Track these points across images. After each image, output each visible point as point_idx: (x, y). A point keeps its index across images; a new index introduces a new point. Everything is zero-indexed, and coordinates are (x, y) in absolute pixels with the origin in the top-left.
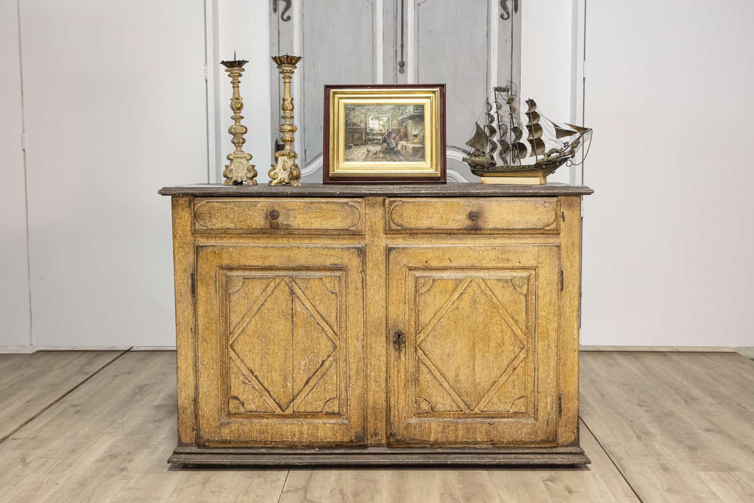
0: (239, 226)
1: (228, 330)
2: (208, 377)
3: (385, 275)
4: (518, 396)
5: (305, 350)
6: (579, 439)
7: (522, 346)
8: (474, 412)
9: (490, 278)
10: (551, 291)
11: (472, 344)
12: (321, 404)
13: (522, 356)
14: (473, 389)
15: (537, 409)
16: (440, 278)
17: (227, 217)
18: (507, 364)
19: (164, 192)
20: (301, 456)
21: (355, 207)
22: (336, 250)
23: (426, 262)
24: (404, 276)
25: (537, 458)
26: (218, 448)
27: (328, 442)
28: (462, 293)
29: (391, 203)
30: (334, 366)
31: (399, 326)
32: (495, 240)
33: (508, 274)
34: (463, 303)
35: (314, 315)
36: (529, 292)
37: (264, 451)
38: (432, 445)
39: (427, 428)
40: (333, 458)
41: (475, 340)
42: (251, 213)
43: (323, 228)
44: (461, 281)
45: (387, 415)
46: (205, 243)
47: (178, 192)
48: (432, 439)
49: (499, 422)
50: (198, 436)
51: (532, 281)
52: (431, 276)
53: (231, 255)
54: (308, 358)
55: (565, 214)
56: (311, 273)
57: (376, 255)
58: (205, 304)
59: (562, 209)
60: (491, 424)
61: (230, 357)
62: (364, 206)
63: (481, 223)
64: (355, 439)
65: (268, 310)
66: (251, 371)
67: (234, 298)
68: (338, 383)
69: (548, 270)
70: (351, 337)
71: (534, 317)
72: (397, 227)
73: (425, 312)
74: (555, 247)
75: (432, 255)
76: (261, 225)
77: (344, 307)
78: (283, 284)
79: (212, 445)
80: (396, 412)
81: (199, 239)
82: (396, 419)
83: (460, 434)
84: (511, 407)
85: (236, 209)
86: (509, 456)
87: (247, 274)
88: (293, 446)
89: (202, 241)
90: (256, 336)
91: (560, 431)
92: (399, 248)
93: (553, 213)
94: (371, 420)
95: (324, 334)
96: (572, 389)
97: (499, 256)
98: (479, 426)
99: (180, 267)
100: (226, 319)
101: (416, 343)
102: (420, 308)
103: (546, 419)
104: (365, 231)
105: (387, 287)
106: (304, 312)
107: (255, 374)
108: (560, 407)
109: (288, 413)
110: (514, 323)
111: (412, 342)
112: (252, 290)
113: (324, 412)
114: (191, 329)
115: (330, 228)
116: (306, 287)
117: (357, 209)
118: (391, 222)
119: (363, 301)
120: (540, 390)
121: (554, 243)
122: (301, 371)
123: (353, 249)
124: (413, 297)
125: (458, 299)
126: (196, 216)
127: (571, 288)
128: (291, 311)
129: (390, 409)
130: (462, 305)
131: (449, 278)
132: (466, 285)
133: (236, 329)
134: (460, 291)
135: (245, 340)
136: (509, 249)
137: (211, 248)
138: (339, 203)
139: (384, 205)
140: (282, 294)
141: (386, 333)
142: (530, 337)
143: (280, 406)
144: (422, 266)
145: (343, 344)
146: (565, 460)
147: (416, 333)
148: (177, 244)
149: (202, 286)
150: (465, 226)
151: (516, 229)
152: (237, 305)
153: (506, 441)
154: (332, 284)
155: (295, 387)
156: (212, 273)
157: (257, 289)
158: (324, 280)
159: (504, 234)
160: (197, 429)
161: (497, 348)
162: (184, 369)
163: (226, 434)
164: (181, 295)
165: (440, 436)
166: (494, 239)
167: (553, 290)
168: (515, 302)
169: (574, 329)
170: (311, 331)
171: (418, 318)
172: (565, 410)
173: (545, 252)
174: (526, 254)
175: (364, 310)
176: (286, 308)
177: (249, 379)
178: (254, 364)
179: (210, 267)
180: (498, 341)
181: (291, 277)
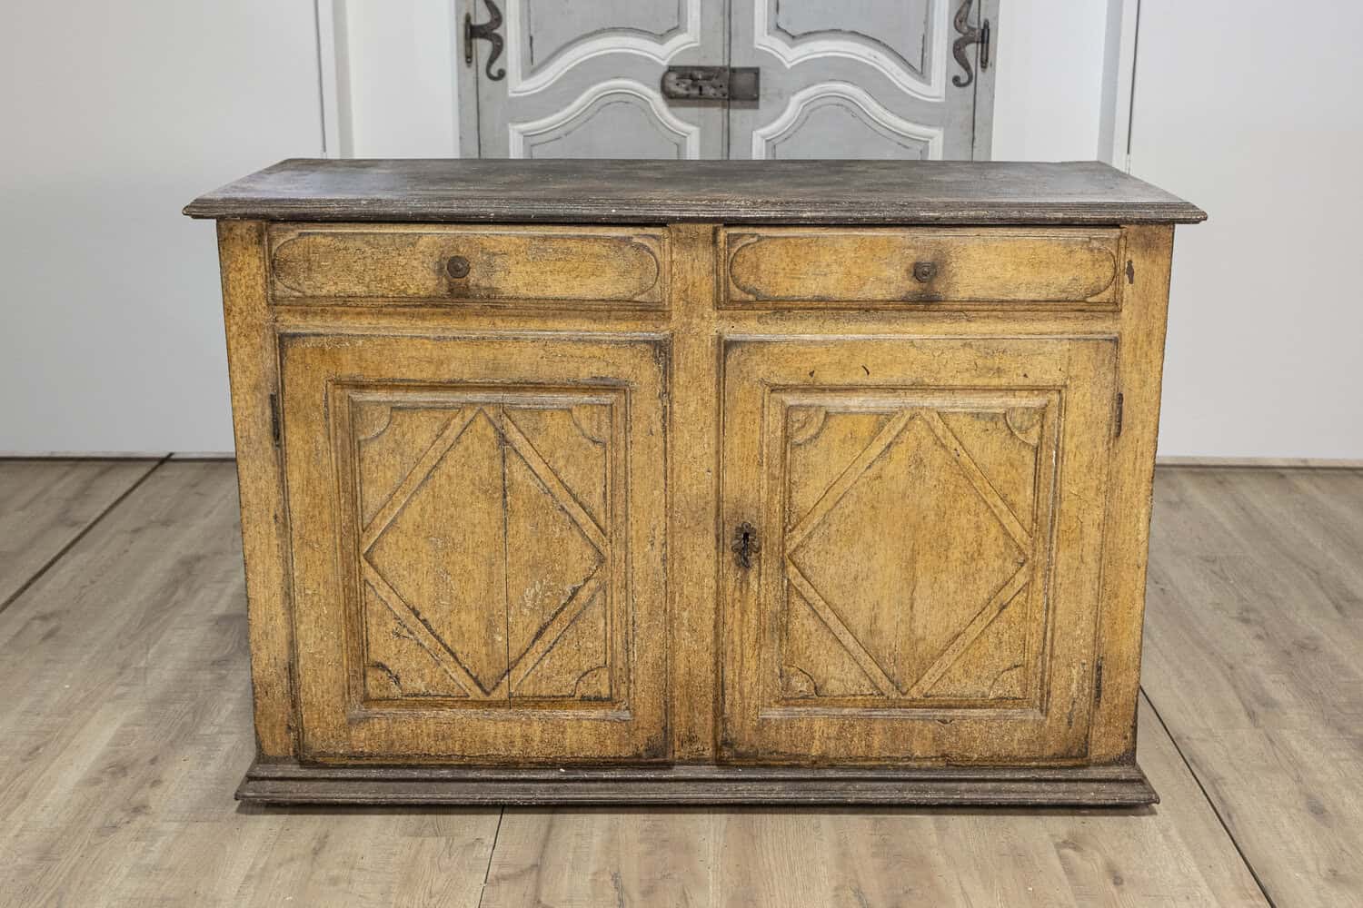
0: (377, 289)
1: (360, 521)
2: (316, 622)
3: (714, 400)
4: (1008, 664)
5: (535, 565)
6: (1135, 749)
7: (1021, 559)
8: (908, 697)
9: (956, 410)
10: (1093, 441)
11: (909, 553)
12: (571, 679)
13: (1021, 579)
14: (907, 647)
15: (1049, 692)
16: (840, 410)
17: (349, 268)
18: (986, 596)
19: (198, 210)
20: (527, 785)
21: (648, 250)
22: (604, 346)
23: (811, 374)
24: (760, 406)
25: (1043, 792)
26: (345, 767)
27: (586, 757)
28: (891, 443)
29: (731, 240)
30: (598, 600)
31: (745, 515)
32: (972, 324)
33: (996, 403)
34: (892, 466)
35: (553, 491)
36: (1044, 440)
37: (445, 773)
38: (815, 762)
39: (804, 730)
40: (597, 790)
41: (916, 547)
42: (404, 261)
43: (573, 297)
44: (889, 416)
45: (716, 700)
46: (298, 327)
47: (230, 211)
48: (815, 751)
49: (964, 718)
50: (300, 745)
51: (1052, 416)
52: (820, 406)
53: (361, 358)
54: (541, 582)
55: (1134, 265)
56: (546, 397)
57: (695, 356)
58: (304, 465)
59: (1129, 255)
60: (944, 722)
61: (366, 581)
62: (667, 247)
63: (939, 287)
64: (646, 750)
65: (449, 477)
66: (413, 610)
67: (372, 450)
68: (608, 635)
69: (1088, 395)
70: (639, 539)
71: (1051, 496)
72: (744, 296)
73: (806, 485)
74: (1108, 343)
75: (826, 359)
76: (427, 289)
77: (621, 472)
78: (481, 421)
79: (331, 761)
80: (737, 696)
81: (287, 317)
82: (737, 710)
83: (877, 741)
84: (991, 687)
85: (368, 250)
86: (981, 785)
87: (398, 399)
88: (509, 764)
89: (292, 323)
90: (423, 535)
91: (1095, 734)
92: (749, 343)
93: (1108, 265)
94: (680, 709)
95: (576, 532)
96: (1127, 646)
97: (980, 362)
98: (919, 724)
99: (244, 381)
100: (355, 500)
101: (784, 550)
102: (795, 477)
103: (1066, 711)
104: (670, 302)
105: (721, 428)
106: (531, 483)
107: (421, 618)
108: (1098, 687)
109: (498, 699)
110: (1005, 509)
111: (776, 549)
112: (409, 434)
113: (578, 695)
114: (276, 517)
115: (589, 297)
116: (534, 429)
117: (652, 253)
118: (731, 283)
119: (666, 460)
120: (1057, 652)
121: (1104, 333)
122: (525, 611)
123: (643, 345)
124: (778, 450)
125: (881, 455)
126: (275, 267)
127: (1137, 431)
128: (500, 482)
129: (723, 691)
130: (890, 469)
131: (863, 410)
132: (902, 425)
133: (377, 520)
134: (886, 438)
135: (397, 543)
136: (1004, 346)
137: (312, 338)
138: (610, 239)
139: (715, 242)
140: (480, 444)
141: (717, 528)
142: (1041, 539)
143: (479, 685)
144: (801, 382)
145: (619, 552)
146: (1103, 796)
147: (784, 528)
148: (234, 328)
149: (297, 426)
150: (903, 294)
151: (1022, 302)
152: (377, 467)
153: (976, 756)
154: (595, 423)
155: (511, 644)
156: (318, 396)
157: (421, 433)
158: (575, 413)
159: (992, 311)
160: (296, 727)
161: (964, 562)
162: (263, 600)
163: (361, 739)
164: (249, 442)
165: (832, 744)
166: (968, 321)
167: (1099, 439)
168: (1012, 465)
169: (1138, 521)
170: (546, 525)
171: (790, 497)
172: (1109, 691)
173: (1084, 354)
174: (1040, 357)
175: (666, 478)
176: (490, 474)
177: (409, 626)
178: (420, 596)
179: (312, 381)
180: (967, 550)
181: (499, 405)
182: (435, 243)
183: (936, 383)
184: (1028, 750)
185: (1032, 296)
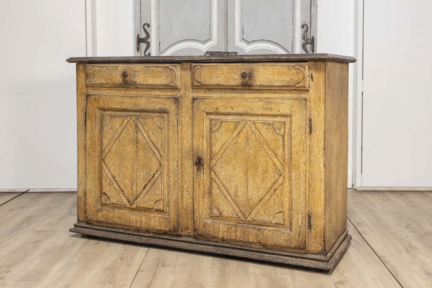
0: (109, 82)
2: (91, 179)
3: (192, 117)
4: (278, 211)
5: (144, 166)
7: (280, 174)
8: (248, 220)
9: (258, 122)
10: (301, 134)
11: (246, 169)
12: (153, 203)
13: (280, 181)
14: (247, 202)
15: (292, 223)
16: (225, 121)
17: (102, 76)
18: (270, 186)
19: (70, 60)
20: (142, 237)
21: (173, 70)
22: (162, 99)
23: (217, 109)
24: (203, 118)
26: (97, 225)
27: (156, 229)
28: (239, 132)
29: (194, 67)
30: (160, 178)
31: (199, 154)
33: (270, 120)
34: (240, 139)
35: (149, 143)
37: (121, 231)
38: (221, 240)
39: (217, 228)
41: (248, 167)
42: (115, 74)
43: (154, 84)
44: (239, 123)
48: (220, 236)
49: (265, 229)
50: (86, 217)
52: (220, 119)
53: (104, 101)
54: (145, 171)
55: (313, 75)
56: (149, 114)
57: (186, 103)
59: (311, 71)
60: (259, 230)
61: (103, 167)
62: (179, 69)
63: (252, 81)
64: (173, 229)
65: (123, 137)
66: (114, 177)
67: (105, 128)
68: (163, 190)
69: (298, 118)
70: (171, 159)
72: (197, 84)
73: (216, 145)
74: (304, 100)
75: (220, 104)
76: (120, 82)
77: (167, 138)
78: (131, 121)
79: (93, 223)
80: (198, 214)
81: (90, 90)
82: (198, 218)
83: (239, 234)
84: (273, 219)
85: (107, 71)
87: (113, 114)
88: (138, 230)
89: (91, 92)
90: (117, 154)
92: (200, 98)
93: (302, 74)
95: (154, 156)
96: (319, 210)
97: (265, 106)
98: (251, 230)
99: (80, 108)
100: (101, 143)
101: (210, 166)
102: (213, 142)
103: (298, 231)
104: (181, 86)
106: (143, 140)
107: (115, 180)
108: (310, 223)
109: (134, 207)
110: (274, 156)
112: (114, 124)
113: (155, 208)
115: (158, 84)
116: (144, 124)
117: (174, 71)
118: (194, 80)
119: (178, 135)
120: (294, 208)
121: (303, 97)
122: (141, 180)
123: (172, 99)
124: (208, 133)
125: (237, 136)
126: (87, 76)
127: (318, 132)
128: (136, 139)
129: (194, 212)
130: (240, 140)
131: (232, 120)
132: (243, 126)
133: (106, 149)
134: (238, 130)
135: (110, 156)
136: (271, 101)
137: (94, 96)
139: (191, 68)
140: (131, 129)
141: (193, 158)
142: (286, 168)
143: (129, 202)
144: (214, 111)
145: (166, 163)
147: (210, 158)
148: (78, 94)
149: (89, 121)
150: (241, 83)
152: (106, 133)
153: (270, 244)
154: (160, 122)
155: (137, 190)
156: (94, 112)
157: (117, 123)
158: (155, 119)
159: (269, 89)
160: (86, 212)
161: (263, 174)
163: (100, 216)
164: (80, 126)
165: (225, 234)
166: (263, 93)
168: (275, 141)
169: (320, 164)
170: (147, 153)
171: (212, 148)
172: (314, 226)
173: (297, 103)
174: (283, 105)
175: (178, 141)
176: (133, 137)
177: (112, 182)
178: (115, 173)
179: (93, 108)
180: (263, 169)
181: (136, 116)
182: (122, 68)
183: (252, 113)
184: (286, 244)
185: (279, 84)
